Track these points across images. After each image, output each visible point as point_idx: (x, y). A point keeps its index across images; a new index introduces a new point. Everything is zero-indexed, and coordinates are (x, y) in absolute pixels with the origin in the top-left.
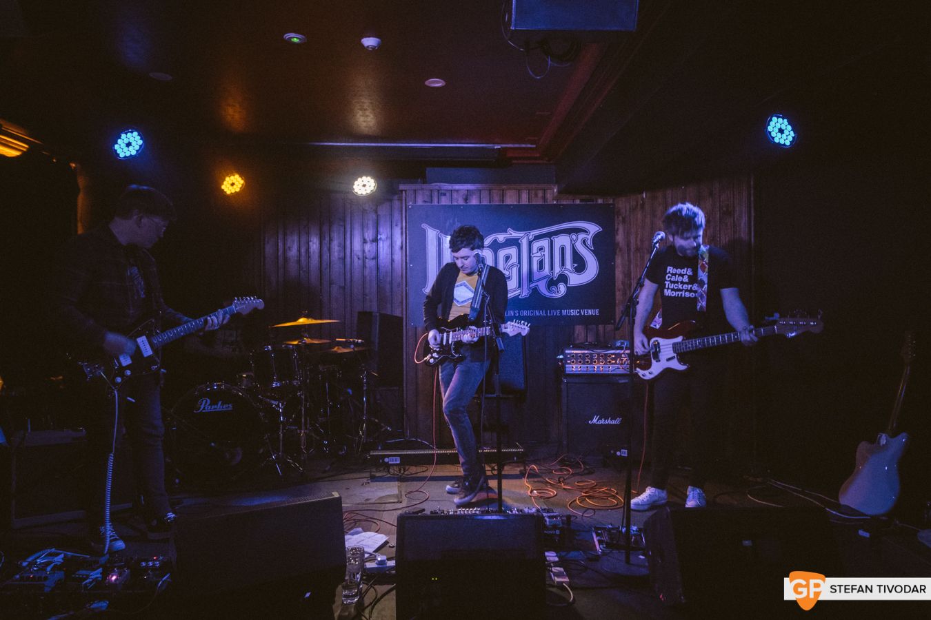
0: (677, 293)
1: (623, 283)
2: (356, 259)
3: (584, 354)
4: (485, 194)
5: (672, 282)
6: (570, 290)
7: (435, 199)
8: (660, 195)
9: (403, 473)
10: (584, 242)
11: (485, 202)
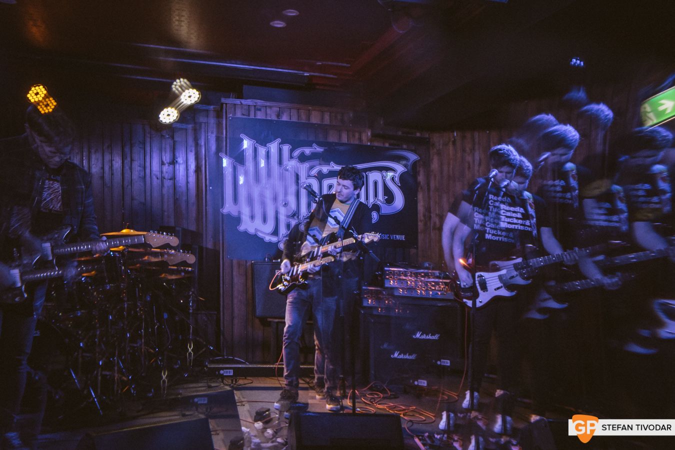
1: (424, 216)
2: (155, 179)
3: (400, 271)
4: (294, 112)
5: (507, 217)
6: (382, 217)
7: (252, 113)
8: (468, 135)
9: (235, 384)
10: (393, 179)
11: (294, 119)
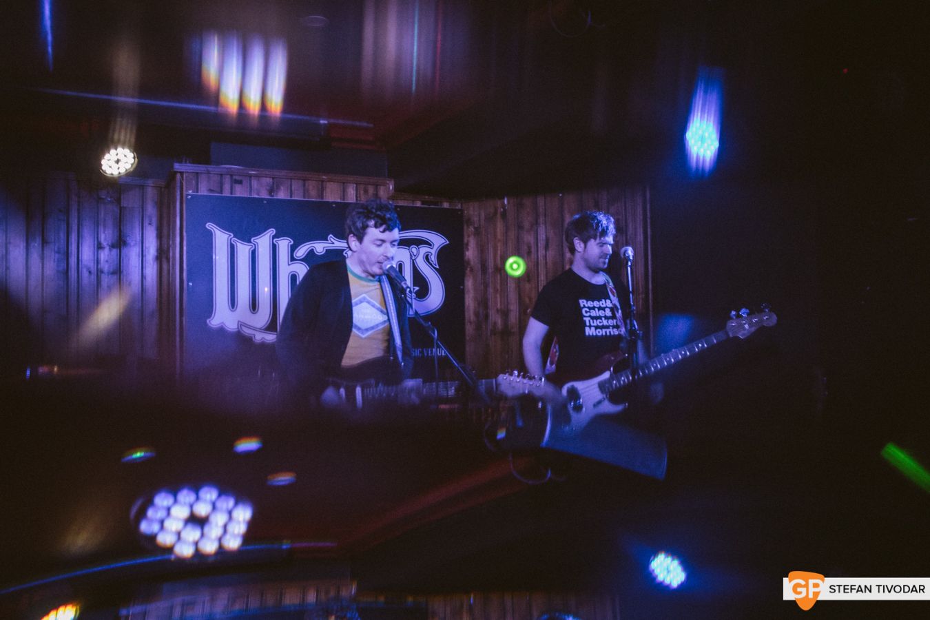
0: (604, 330)
2: (85, 274)
4: (297, 185)
5: (593, 318)
7: (227, 187)
8: (527, 202)
10: (427, 258)
11: (298, 196)
